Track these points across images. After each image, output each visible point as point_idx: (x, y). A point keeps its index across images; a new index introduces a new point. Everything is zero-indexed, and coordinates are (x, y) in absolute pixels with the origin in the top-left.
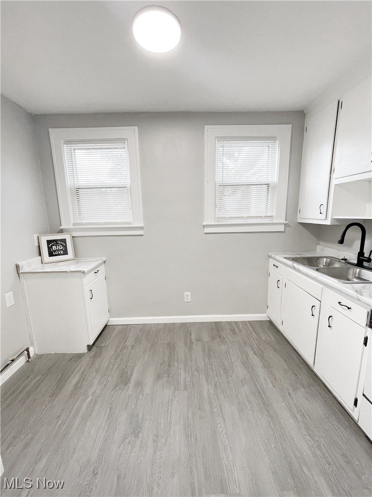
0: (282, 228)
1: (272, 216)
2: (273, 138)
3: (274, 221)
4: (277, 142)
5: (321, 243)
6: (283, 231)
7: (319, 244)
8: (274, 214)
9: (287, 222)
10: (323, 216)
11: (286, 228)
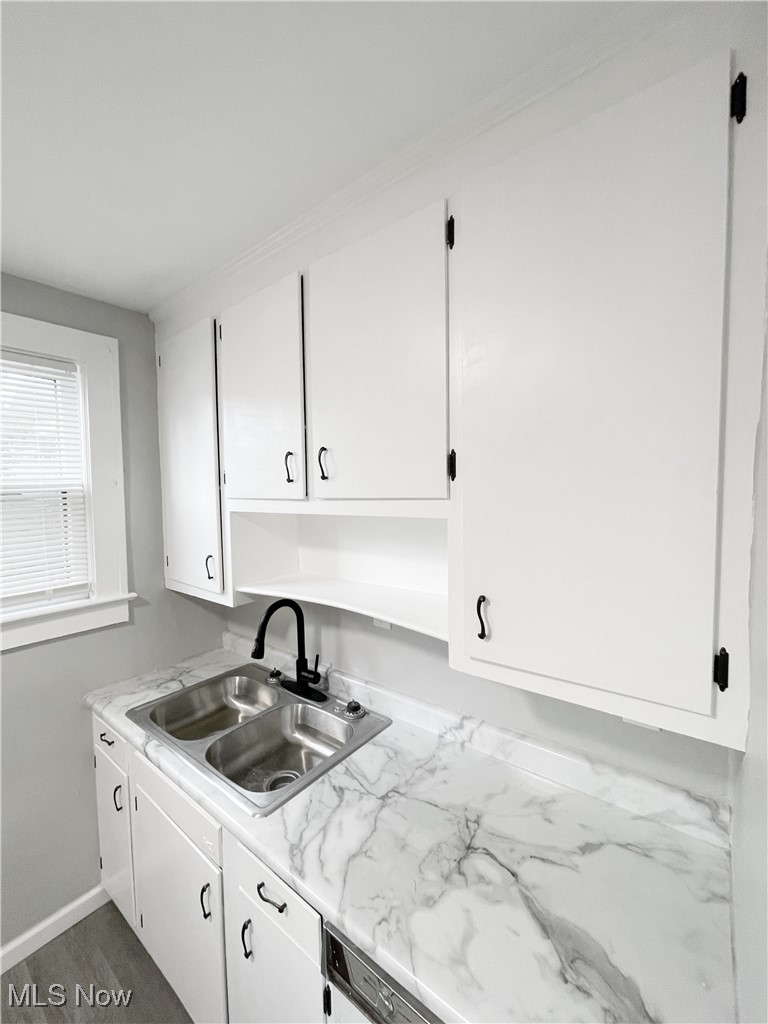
0: (122, 614)
1: (85, 586)
2: (65, 364)
3: (95, 600)
4: (78, 374)
5: (232, 626)
6: (127, 619)
7: (228, 631)
8: (91, 579)
9: (134, 595)
10: (216, 584)
11: (136, 610)
